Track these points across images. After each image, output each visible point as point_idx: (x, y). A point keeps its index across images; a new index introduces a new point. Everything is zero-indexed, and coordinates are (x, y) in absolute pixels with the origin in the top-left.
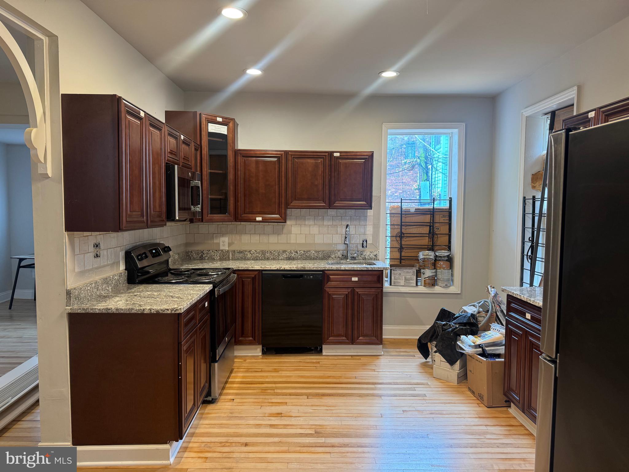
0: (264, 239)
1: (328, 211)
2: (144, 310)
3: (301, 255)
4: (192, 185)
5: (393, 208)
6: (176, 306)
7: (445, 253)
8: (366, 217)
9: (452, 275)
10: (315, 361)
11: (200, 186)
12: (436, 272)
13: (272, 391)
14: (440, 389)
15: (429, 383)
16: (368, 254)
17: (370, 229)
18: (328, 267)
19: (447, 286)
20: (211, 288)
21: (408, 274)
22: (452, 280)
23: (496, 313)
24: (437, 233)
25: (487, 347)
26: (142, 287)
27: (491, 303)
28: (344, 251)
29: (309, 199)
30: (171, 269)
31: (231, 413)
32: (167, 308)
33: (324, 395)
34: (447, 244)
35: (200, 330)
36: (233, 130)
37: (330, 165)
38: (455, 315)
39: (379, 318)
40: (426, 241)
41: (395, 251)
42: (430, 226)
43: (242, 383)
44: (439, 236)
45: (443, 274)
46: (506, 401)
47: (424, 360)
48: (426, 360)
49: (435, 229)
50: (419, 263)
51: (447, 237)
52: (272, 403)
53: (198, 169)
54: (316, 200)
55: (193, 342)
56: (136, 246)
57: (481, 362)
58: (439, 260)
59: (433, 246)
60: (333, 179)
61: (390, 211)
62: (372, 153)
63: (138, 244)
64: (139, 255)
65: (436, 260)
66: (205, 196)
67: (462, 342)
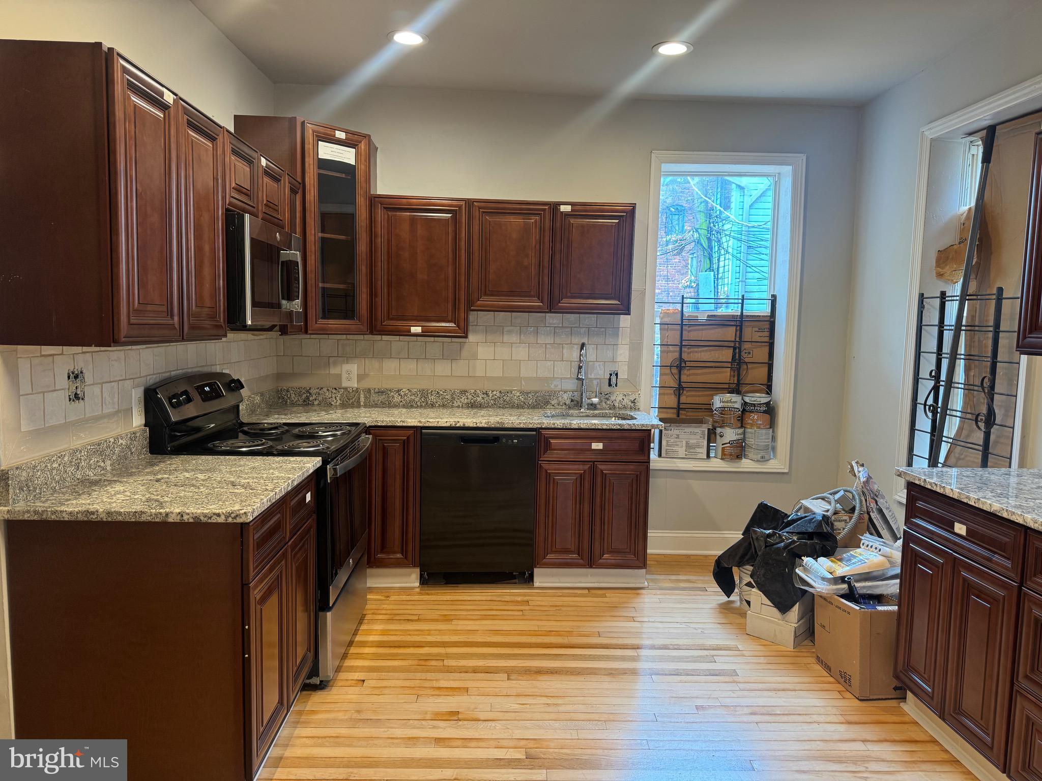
0: (426, 368)
1: (547, 317)
2: (167, 515)
3: (495, 400)
4: (282, 259)
5: (666, 314)
6: (237, 507)
7: (760, 398)
8: (616, 331)
9: (774, 439)
10: (519, 599)
11: (299, 260)
12: (744, 433)
13: (440, 663)
14: (762, 660)
15: (740, 647)
16: (620, 398)
17: (623, 353)
18: (547, 422)
19: (763, 460)
20: (318, 465)
21: (692, 437)
22: (774, 449)
23: (868, 513)
24: (746, 360)
25: (858, 581)
26: (177, 461)
27: (859, 495)
28: (576, 393)
29: (511, 293)
30: (242, 424)
31: (358, 712)
32: (217, 511)
33: (540, 672)
34: (765, 382)
35: (292, 550)
36: (368, 156)
37: (553, 229)
38: (787, 516)
39: (641, 519)
40: (725, 376)
41: (668, 394)
42: (735, 348)
43: (380, 644)
44: (750, 366)
45: (757, 436)
46: (896, 689)
47: (725, 598)
48: (728, 598)
49: (743, 354)
50: (712, 416)
51: (766, 369)
52: (439, 688)
53: (298, 230)
54: (526, 295)
55: (278, 579)
56: (170, 378)
57: (848, 611)
58: (751, 412)
59: (739, 384)
60: (557, 257)
61: (661, 318)
62: (634, 206)
63: (173, 373)
64: (174, 396)
65: (744, 411)
66: (311, 282)
67: (806, 570)
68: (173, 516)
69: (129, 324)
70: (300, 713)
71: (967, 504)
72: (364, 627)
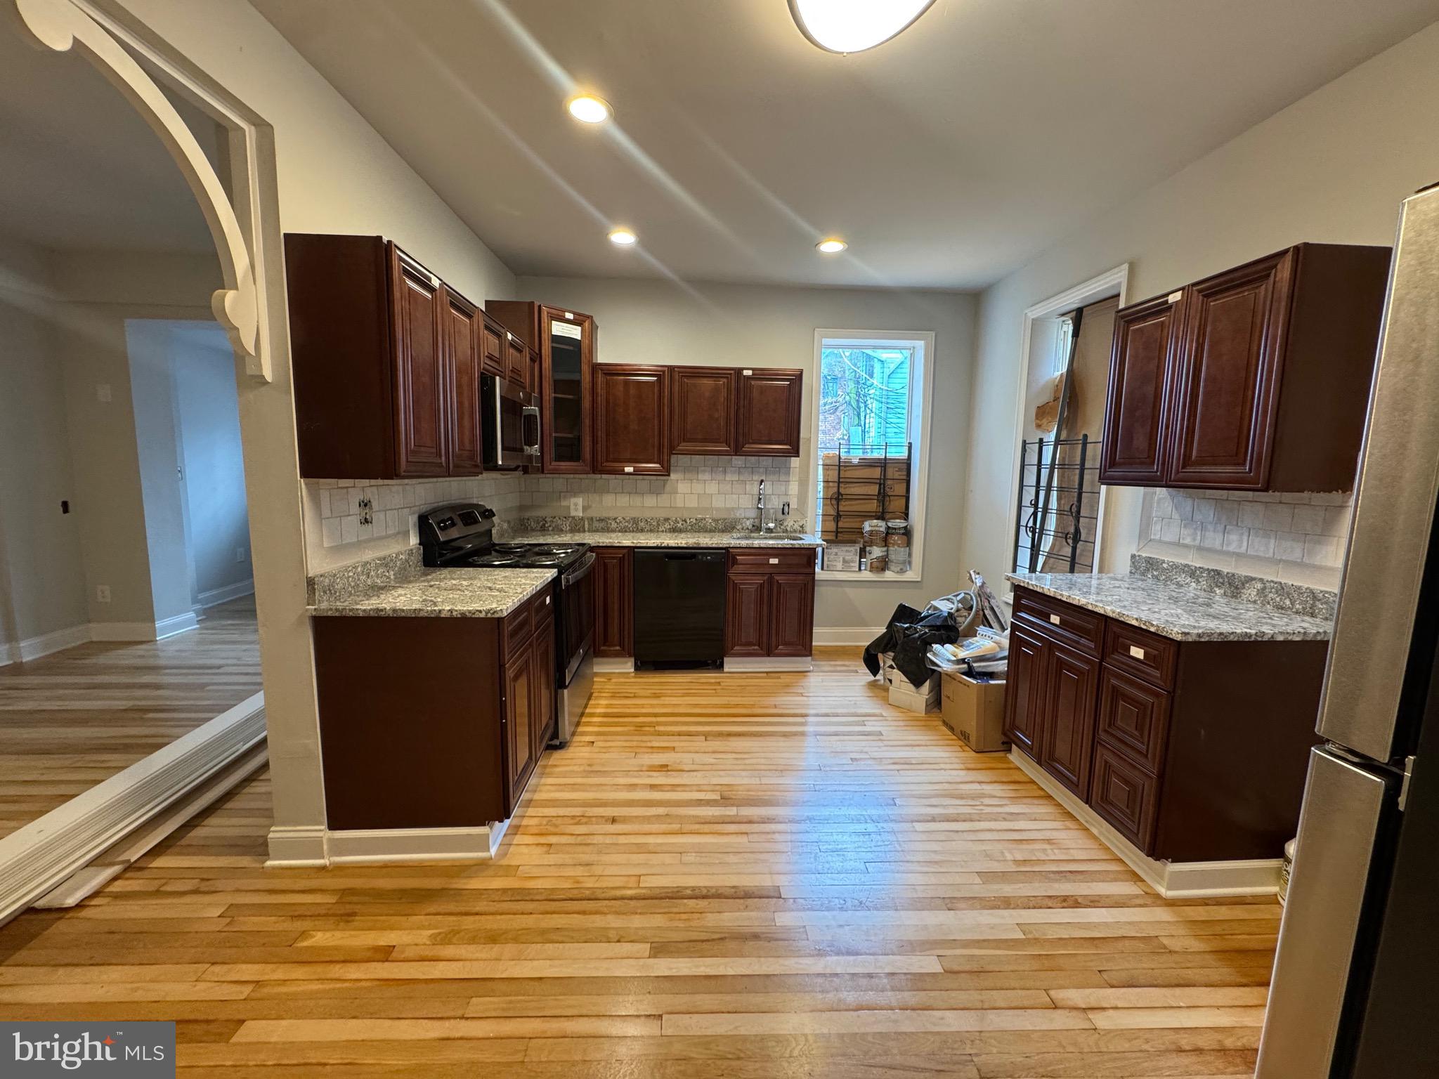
0: (637, 501)
1: (733, 459)
2: (440, 611)
3: (692, 526)
4: (525, 413)
5: (827, 457)
6: (494, 606)
7: (899, 523)
8: (788, 470)
9: (910, 555)
10: (713, 681)
11: (538, 414)
12: (887, 551)
13: (652, 729)
14: (901, 723)
15: (884, 714)
16: (791, 523)
17: (794, 488)
18: (734, 543)
19: (902, 571)
20: (555, 575)
21: (848, 554)
22: (910, 563)
23: (983, 610)
24: (889, 494)
25: (975, 662)
26: (445, 572)
27: (975, 596)
28: (756, 520)
29: (705, 440)
30: (495, 545)
31: (589, 765)
32: (479, 609)
33: (730, 735)
34: (904, 510)
35: (537, 640)
36: (591, 333)
37: (738, 390)
38: (920, 613)
39: (809, 618)
40: (873, 506)
41: (829, 521)
42: (880, 485)
43: (606, 715)
44: (892, 498)
45: (897, 553)
46: (1003, 743)
47: (872, 678)
48: (875, 676)
49: (886, 489)
50: (863, 537)
51: (904, 501)
52: (652, 747)
53: (536, 390)
54: (716, 441)
55: (527, 662)
56: (438, 507)
57: (967, 685)
58: (893, 534)
59: (883, 512)
60: (742, 410)
61: (824, 461)
62: (801, 371)
63: (441, 504)
64: (442, 522)
65: (887, 534)
66: (546, 432)
67: (935, 654)
68: (445, 612)
69: (407, 461)
70: (545, 767)
71: (1060, 600)
72: (592, 702)
